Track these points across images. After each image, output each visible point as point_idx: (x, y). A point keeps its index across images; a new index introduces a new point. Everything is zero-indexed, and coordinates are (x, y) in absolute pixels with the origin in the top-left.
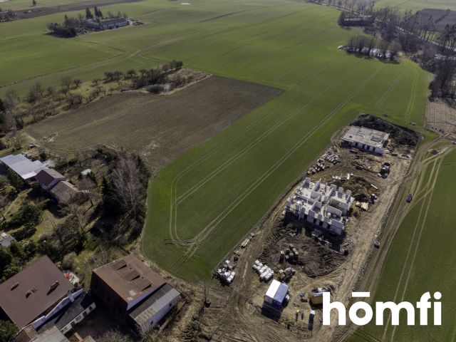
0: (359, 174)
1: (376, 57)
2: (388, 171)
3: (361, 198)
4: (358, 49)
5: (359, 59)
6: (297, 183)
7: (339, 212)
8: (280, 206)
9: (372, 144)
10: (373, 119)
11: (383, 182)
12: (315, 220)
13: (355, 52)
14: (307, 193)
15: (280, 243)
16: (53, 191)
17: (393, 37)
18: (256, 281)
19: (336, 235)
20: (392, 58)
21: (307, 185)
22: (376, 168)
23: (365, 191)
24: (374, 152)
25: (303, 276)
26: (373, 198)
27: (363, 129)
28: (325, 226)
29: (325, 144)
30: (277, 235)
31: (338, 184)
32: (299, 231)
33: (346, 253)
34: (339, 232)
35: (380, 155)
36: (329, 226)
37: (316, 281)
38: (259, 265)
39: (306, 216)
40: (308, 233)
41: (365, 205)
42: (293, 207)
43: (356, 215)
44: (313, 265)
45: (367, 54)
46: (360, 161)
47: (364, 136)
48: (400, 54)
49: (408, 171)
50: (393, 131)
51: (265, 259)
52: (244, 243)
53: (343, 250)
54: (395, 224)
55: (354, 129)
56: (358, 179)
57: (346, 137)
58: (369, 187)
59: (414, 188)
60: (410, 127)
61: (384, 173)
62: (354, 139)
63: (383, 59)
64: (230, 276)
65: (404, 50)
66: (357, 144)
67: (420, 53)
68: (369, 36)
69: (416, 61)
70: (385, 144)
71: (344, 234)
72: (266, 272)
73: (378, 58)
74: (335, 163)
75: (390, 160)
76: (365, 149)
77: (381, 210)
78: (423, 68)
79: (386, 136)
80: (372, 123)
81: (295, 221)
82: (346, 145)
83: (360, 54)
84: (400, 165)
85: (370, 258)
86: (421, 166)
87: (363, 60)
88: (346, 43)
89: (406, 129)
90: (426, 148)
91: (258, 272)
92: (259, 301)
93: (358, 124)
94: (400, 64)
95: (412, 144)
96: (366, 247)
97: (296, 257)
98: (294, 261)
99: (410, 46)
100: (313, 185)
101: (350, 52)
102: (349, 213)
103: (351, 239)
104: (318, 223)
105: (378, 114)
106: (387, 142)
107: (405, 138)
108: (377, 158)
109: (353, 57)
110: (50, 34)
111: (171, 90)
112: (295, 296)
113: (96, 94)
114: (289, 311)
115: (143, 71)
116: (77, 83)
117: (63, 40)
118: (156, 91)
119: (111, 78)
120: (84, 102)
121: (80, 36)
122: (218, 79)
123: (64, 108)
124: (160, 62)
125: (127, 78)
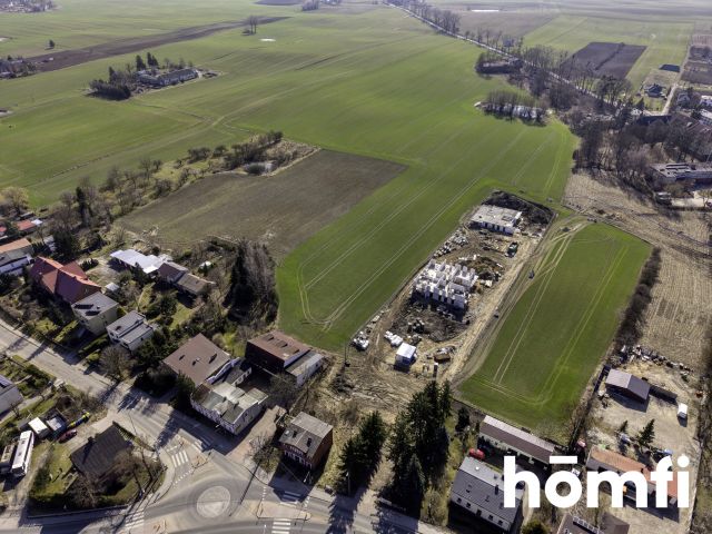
0: (487, 254)
1: (521, 117)
2: (516, 251)
3: (485, 276)
4: (499, 109)
5: (500, 121)
6: (424, 265)
7: (462, 288)
8: (407, 288)
9: (502, 224)
10: (507, 197)
11: (509, 261)
12: (446, 299)
13: (495, 111)
14: (432, 274)
15: (408, 318)
16: (180, 283)
17: (545, 88)
18: (388, 347)
19: (459, 309)
20: (538, 119)
21: (432, 267)
22: (504, 248)
23: (490, 270)
24: (504, 232)
25: (429, 342)
26: (497, 276)
27: (495, 209)
28: (449, 302)
29: (453, 225)
30: (405, 312)
31: (463, 264)
32: (425, 307)
33: (468, 323)
34: (462, 306)
35: (510, 234)
36: (453, 301)
37: (439, 346)
38: (389, 335)
39: (431, 294)
40: (434, 309)
41: (489, 283)
42: (419, 287)
43: (479, 292)
44: (437, 334)
45: (509, 114)
46: (489, 242)
47: (496, 216)
48: (550, 112)
49: (536, 250)
50: (526, 210)
51: (395, 329)
52: (375, 319)
53: (464, 321)
54: (516, 297)
55: (485, 209)
56: (483, 259)
57: (475, 218)
58: (495, 266)
59: (537, 267)
60: (545, 205)
61: (511, 252)
62: (484, 219)
63: (527, 120)
64: (365, 344)
65: (554, 105)
66: (486, 224)
67: (571, 112)
68: (513, 89)
69: (566, 123)
70: (516, 224)
71: (467, 308)
72: (396, 339)
73: (523, 118)
74: (462, 244)
75: (519, 238)
76: (495, 230)
77: (504, 286)
78: (573, 131)
79: (519, 214)
80: (505, 201)
81: (421, 299)
82: (475, 226)
83: (500, 114)
84: (528, 244)
85: (489, 326)
86: (551, 244)
87: (503, 122)
88: (484, 97)
89: (540, 206)
90: (560, 225)
91: (389, 340)
92: (391, 360)
93: (490, 203)
94: (545, 128)
95: (544, 222)
96: (487, 318)
97: (422, 327)
98: (421, 330)
99: (560, 101)
100: (438, 266)
101: (488, 111)
102: (473, 290)
103: (473, 312)
104: (442, 300)
105: (514, 192)
106: (518, 221)
107: (538, 216)
108: (506, 238)
109: (491, 118)
110: (95, 94)
111: (273, 169)
112: (421, 356)
113: (184, 178)
114: (417, 367)
115: (235, 147)
116: (158, 164)
117: (114, 103)
118: (256, 171)
119: (197, 156)
120: (173, 188)
121: (136, 97)
122: (328, 154)
123: (151, 197)
124: (252, 133)
125: (216, 156)
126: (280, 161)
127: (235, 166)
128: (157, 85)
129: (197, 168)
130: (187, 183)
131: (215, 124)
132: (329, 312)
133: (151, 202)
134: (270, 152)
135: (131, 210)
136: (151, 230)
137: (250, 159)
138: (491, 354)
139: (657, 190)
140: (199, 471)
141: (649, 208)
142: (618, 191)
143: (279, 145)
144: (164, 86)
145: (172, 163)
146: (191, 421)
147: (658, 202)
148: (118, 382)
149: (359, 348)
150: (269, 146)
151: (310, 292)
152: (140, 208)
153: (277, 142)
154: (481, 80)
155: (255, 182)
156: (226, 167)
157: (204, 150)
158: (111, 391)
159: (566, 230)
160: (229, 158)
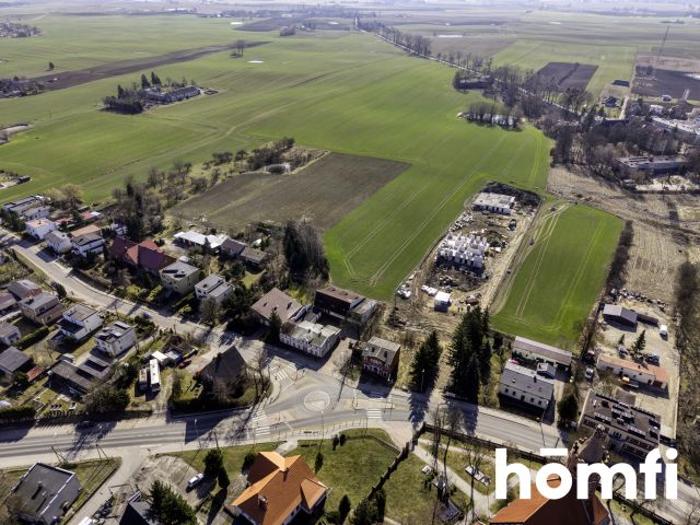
0: (491, 229)
1: (499, 124)
2: (515, 225)
3: (494, 244)
4: (479, 117)
5: (482, 128)
6: (445, 236)
7: (478, 251)
8: (432, 255)
9: (500, 205)
10: (500, 186)
11: (511, 233)
12: (461, 260)
13: (476, 120)
14: (451, 243)
15: (437, 275)
16: (242, 254)
17: (516, 101)
18: (426, 296)
19: (478, 269)
20: (515, 125)
21: (450, 238)
22: (505, 224)
23: (497, 239)
24: (503, 212)
25: (459, 292)
26: (504, 244)
27: (492, 195)
28: (469, 263)
29: (460, 209)
30: (434, 272)
31: (476, 235)
32: (450, 268)
33: (487, 278)
34: (480, 266)
35: (508, 214)
36: (472, 262)
37: (467, 294)
38: (426, 288)
39: (454, 257)
40: (457, 268)
41: (498, 249)
42: (443, 253)
43: (492, 256)
44: (464, 286)
45: (489, 122)
46: (492, 220)
47: (494, 200)
48: (524, 120)
49: (531, 225)
50: (518, 195)
51: (428, 283)
52: (412, 277)
53: (484, 276)
54: (521, 259)
55: (483, 195)
56: (491, 232)
57: (477, 202)
58: (501, 237)
59: (536, 236)
60: (534, 191)
61: (512, 227)
62: (485, 203)
63: (506, 126)
64: (408, 294)
65: (527, 114)
66: (487, 207)
67: (543, 118)
68: (489, 101)
69: (539, 128)
70: (512, 205)
71: (484, 268)
72: (432, 290)
73: (501, 125)
74: (470, 222)
75: (517, 217)
76: (494, 211)
77: (511, 251)
78: (546, 135)
79: (513, 199)
80: (500, 189)
81: (445, 262)
82: (478, 208)
83: (481, 122)
84: (524, 222)
85: (504, 280)
86: (542, 221)
87: (484, 129)
88: (467, 110)
89: (529, 193)
90: (547, 206)
91: (426, 292)
92: (431, 305)
93: (487, 191)
94: (524, 132)
95: (535, 205)
96: (502, 274)
97: (451, 281)
98: (450, 283)
99: (532, 111)
100: (455, 238)
101: (470, 120)
102: (487, 254)
103: (489, 270)
104: (464, 261)
105: (503, 182)
106: (513, 204)
107: (529, 200)
108: (505, 217)
109: (474, 125)
110: (107, 109)
111: (292, 169)
112: (454, 301)
113: (216, 177)
114: (453, 308)
115: (255, 151)
116: (189, 166)
117: (128, 117)
118: (279, 171)
119: (222, 159)
120: (208, 185)
121: (147, 112)
122: (337, 156)
123: (190, 192)
124: (265, 140)
125: (238, 159)
126: (296, 162)
127: (258, 167)
128: (165, 101)
129: (225, 168)
130: (219, 182)
131: (228, 133)
132: (371, 274)
133: (191, 197)
134: (286, 155)
135: (176, 203)
136: (201, 217)
137: (269, 162)
138: (510, 298)
139: (623, 179)
140: (299, 382)
141: (618, 192)
142: (591, 180)
143: (293, 150)
144: (171, 102)
145: (201, 165)
146: (282, 351)
147: (625, 188)
148: (212, 327)
149: (403, 297)
150: (284, 151)
151: (351, 259)
152: (182, 201)
153: (290, 147)
154: (459, 95)
155: (279, 180)
156: (250, 168)
157: (227, 154)
158: (208, 333)
159: (553, 210)
160: (251, 160)
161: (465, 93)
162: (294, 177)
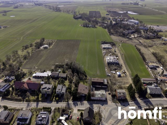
2: (116, 51)
4: (86, 26)
9: (109, 47)
11: (117, 53)
20: (95, 27)
22: (113, 51)
26: (118, 56)
32: (112, 65)
33: (121, 65)
34: (118, 63)
36: (116, 62)
38: (112, 72)
39: (111, 62)
40: (114, 65)
41: (118, 58)
42: (108, 62)
45: (89, 26)
46: (110, 51)
47: (107, 46)
49: (118, 50)
52: (106, 70)
54: (124, 59)
56: (113, 54)
57: (103, 47)
59: (122, 52)
60: (112, 42)
64: (110, 75)
68: (85, 21)
72: (114, 72)
73: (92, 27)
74: (106, 52)
75: (114, 49)
76: (108, 48)
77: (120, 58)
79: (110, 45)
83: (87, 27)
85: (125, 65)
86: (120, 49)
88: (81, 24)
94: (98, 28)
95: (115, 45)
101: (84, 26)
103: (120, 63)
104: (114, 63)
107: (113, 44)
108: (112, 49)
111: (50, 47)
115: (35, 43)
116: (17, 52)
118: (46, 48)
119: (26, 47)
122: (59, 41)
125: (30, 46)
129: (29, 50)
133: (25, 61)
135: (21, 64)
139: (126, 36)
141: (127, 39)
142: (120, 37)
146: (94, 102)
148: (68, 102)
151: (88, 69)
152: (23, 63)
153: (44, 40)
158: (68, 104)
159: (119, 46)
160: (36, 46)
161: (78, 20)
162: (52, 49)
